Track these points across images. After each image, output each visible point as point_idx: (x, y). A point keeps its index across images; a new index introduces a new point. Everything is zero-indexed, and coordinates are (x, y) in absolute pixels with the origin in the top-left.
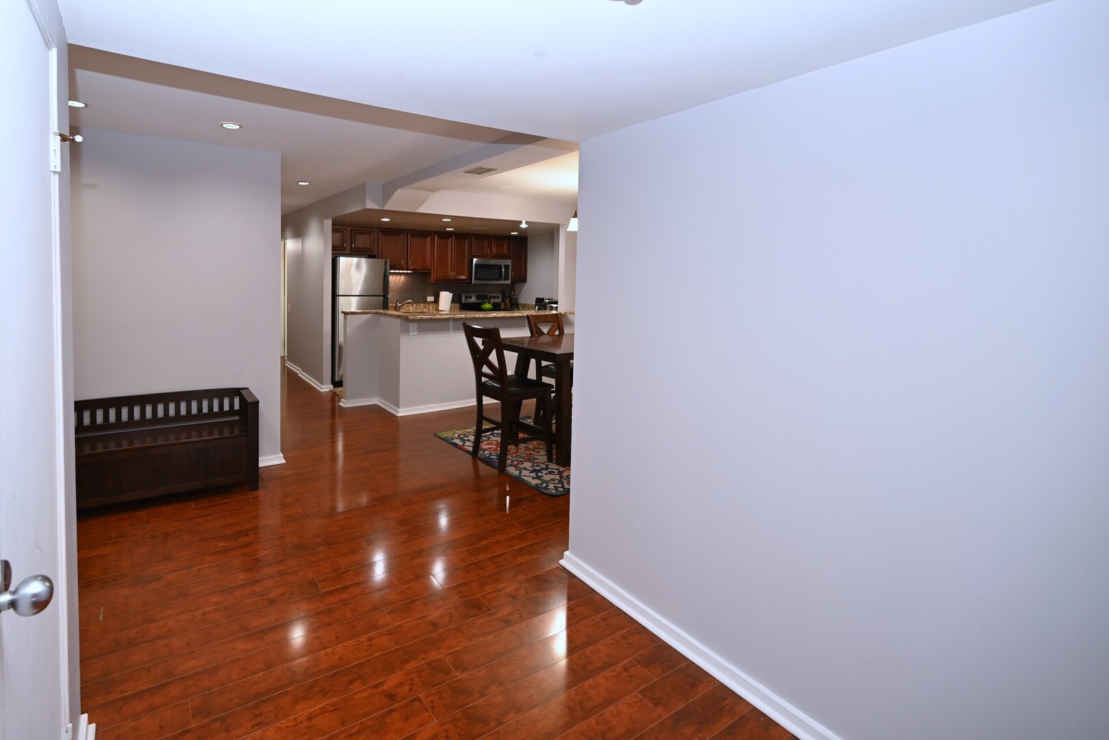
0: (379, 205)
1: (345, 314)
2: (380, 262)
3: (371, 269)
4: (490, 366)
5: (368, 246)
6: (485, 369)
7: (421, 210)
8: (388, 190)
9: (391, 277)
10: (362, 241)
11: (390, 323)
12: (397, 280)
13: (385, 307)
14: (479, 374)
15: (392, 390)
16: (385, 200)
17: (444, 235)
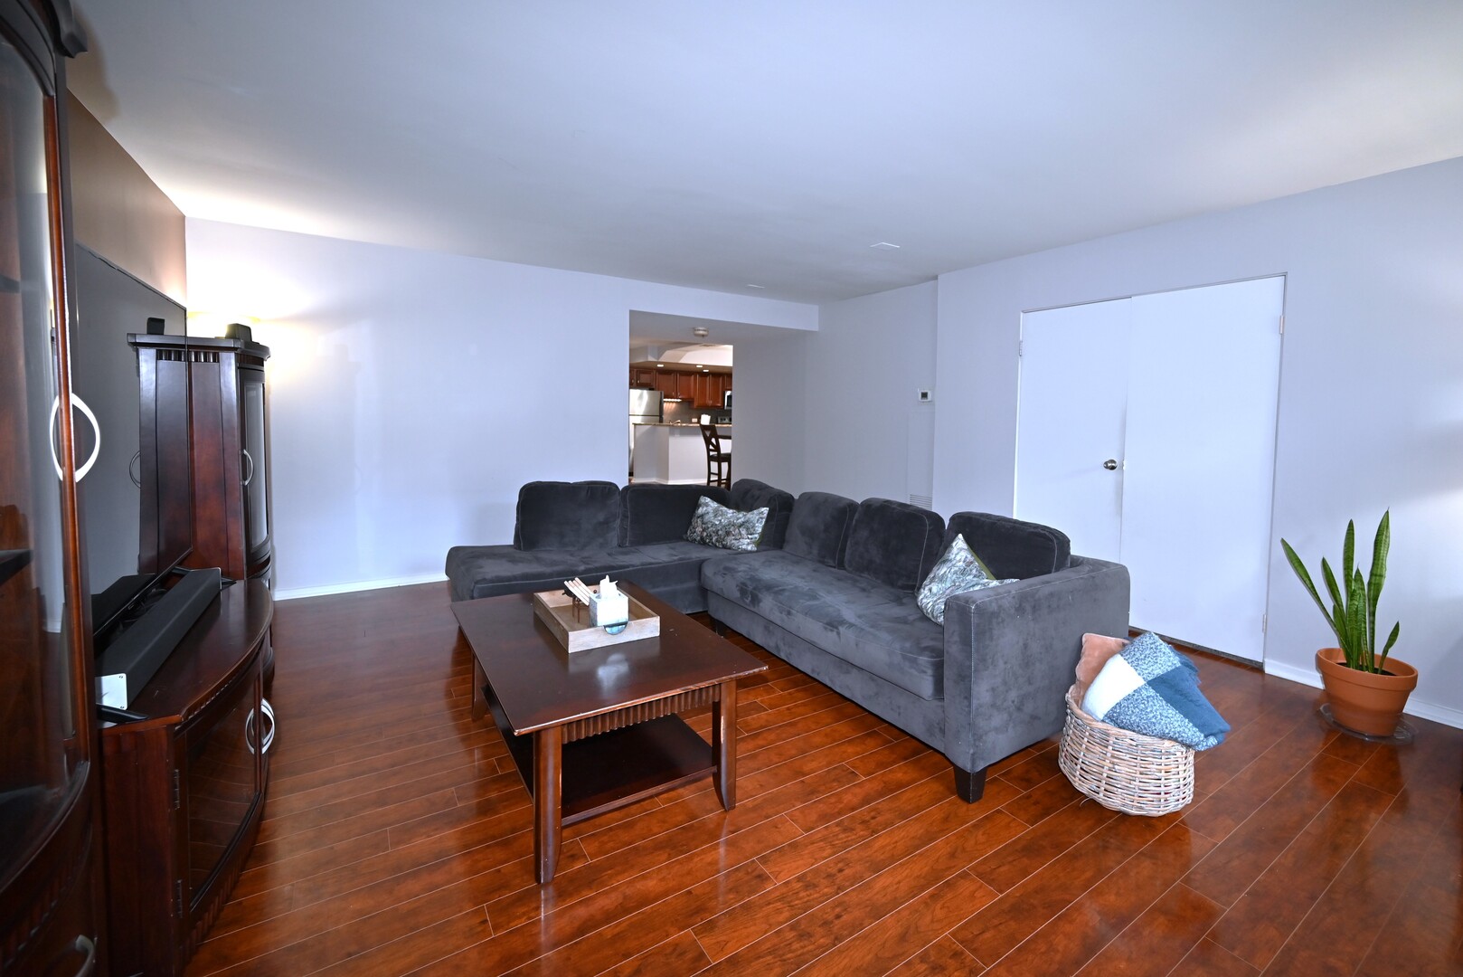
0: (654, 357)
1: (635, 425)
2: (657, 393)
3: (651, 398)
4: (713, 445)
5: (649, 382)
6: (711, 447)
7: (682, 361)
8: (661, 351)
9: (665, 405)
10: (645, 378)
11: (664, 430)
12: (670, 406)
13: (661, 421)
14: (709, 450)
15: (664, 470)
16: (660, 356)
17: (703, 375)
